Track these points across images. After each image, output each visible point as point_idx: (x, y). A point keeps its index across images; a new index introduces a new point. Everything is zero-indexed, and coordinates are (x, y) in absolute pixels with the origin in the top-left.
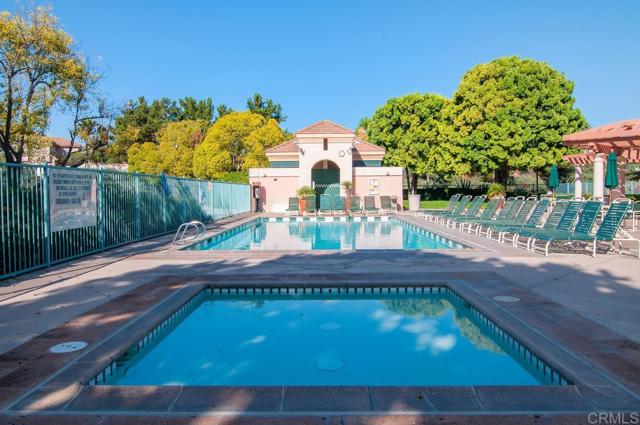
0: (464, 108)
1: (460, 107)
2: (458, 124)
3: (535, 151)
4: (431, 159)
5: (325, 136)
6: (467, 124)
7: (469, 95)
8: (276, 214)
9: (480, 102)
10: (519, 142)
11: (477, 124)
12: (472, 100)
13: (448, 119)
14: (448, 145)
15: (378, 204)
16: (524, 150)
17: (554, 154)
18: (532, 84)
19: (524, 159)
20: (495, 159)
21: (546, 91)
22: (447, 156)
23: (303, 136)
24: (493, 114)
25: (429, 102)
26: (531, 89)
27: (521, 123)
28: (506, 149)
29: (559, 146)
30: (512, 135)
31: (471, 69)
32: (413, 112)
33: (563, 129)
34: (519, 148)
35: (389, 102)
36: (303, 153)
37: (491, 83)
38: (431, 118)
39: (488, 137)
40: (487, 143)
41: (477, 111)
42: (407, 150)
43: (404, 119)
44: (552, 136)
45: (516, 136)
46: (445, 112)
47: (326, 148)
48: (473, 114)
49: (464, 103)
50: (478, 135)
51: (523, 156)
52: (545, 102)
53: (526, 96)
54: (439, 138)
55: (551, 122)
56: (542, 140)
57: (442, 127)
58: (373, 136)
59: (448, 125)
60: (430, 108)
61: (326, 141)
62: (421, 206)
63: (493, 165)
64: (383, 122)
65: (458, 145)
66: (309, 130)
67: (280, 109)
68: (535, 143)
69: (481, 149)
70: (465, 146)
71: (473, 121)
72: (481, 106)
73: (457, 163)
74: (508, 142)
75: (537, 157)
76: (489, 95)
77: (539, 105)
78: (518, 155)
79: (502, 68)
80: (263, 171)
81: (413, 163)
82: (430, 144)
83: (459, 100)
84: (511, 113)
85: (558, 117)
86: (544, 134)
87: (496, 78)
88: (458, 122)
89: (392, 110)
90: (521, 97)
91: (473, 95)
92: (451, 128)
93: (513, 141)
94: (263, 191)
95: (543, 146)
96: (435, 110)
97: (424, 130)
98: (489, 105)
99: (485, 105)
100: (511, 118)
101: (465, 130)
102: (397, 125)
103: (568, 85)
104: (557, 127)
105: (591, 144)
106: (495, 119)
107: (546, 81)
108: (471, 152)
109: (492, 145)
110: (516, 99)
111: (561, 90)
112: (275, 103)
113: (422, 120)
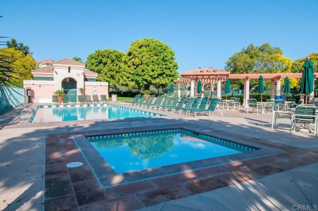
0: (132, 58)
1: (131, 57)
2: (130, 64)
3: (161, 77)
4: (117, 79)
5: (69, 66)
6: (134, 65)
7: (134, 52)
8: (48, 104)
9: (140, 56)
10: (156, 74)
11: (138, 65)
12: (136, 55)
13: (125, 62)
14: (125, 73)
15: (100, 99)
16: (157, 77)
17: (168, 79)
18: (160, 51)
19: (157, 81)
20: (146, 80)
21: (165, 54)
22: (125, 78)
23: (56, 65)
24: (145, 62)
25: (116, 54)
26: (160, 53)
27: (156, 66)
28: (151, 76)
29: (170, 76)
30: (153, 71)
31: (135, 41)
32: (108, 57)
33: (172, 69)
34: (156, 76)
35: (96, 52)
36: (57, 74)
37: (144, 48)
38: (116, 61)
39: (143, 71)
40: (143, 73)
41: (138, 60)
42: (106, 74)
43: (104, 60)
44: (168, 72)
45: (155, 71)
46: (123, 59)
47: (69, 72)
48: (137, 61)
49: (132, 56)
50: (139, 70)
51: (157, 79)
52: (166, 59)
53: (158, 55)
54: (121, 70)
55: (168, 67)
56: (164, 73)
57: (122, 65)
58: (88, 67)
59: (125, 64)
60: (116, 56)
61: (69, 68)
62: (117, 100)
63: (145, 83)
64: (93, 61)
65: (130, 73)
66: (60, 62)
67: (28, 48)
68: (161, 75)
69: (140, 76)
70: (133, 74)
71: (137, 63)
72: (140, 58)
73: (129, 81)
74: (152, 73)
75: (162, 80)
76: (144, 53)
77: (163, 59)
78: (155, 79)
79: (148, 42)
80: (31, 82)
81: (109, 80)
82: (117, 72)
83: (130, 54)
84: (153, 62)
85: (170, 65)
86: (165, 71)
87: (146, 47)
88: (130, 63)
89: (98, 56)
90: (156, 56)
91: (137, 53)
92: (126, 66)
93: (154, 73)
94: (33, 92)
95: (164, 76)
96: (119, 57)
97: (113, 66)
98: (144, 58)
99: (142, 57)
100: (153, 64)
101: (133, 67)
102: (100, 62)
103: (172, 53)
104: (169, 69)
105: (191, 77)
106: (146, 64)
107: (165, 50)
108: (136, 77)
109: (145, 74)
110: (154, 56)
111: (170, 54)
112: (25, 45)
113: (113, 61)
